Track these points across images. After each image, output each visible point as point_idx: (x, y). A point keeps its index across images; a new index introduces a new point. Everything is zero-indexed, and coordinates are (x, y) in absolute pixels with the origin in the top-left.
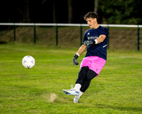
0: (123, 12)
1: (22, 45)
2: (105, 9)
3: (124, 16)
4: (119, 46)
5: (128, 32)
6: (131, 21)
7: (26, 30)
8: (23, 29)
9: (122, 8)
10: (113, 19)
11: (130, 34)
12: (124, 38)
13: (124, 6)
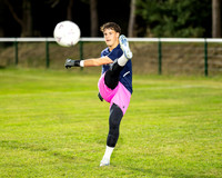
0: (175, 18)
1: (28, 70)
2: (148, 16)
3: (177, 25)
4: (174, 69)
5: (187, 49)
6: (187, 31)
7: (31, 47)
8: (25, 46)
9: (174, 13)
10: (161, 29)
11: (190, 52)
12: (181, 57)
13: (176, 11)
